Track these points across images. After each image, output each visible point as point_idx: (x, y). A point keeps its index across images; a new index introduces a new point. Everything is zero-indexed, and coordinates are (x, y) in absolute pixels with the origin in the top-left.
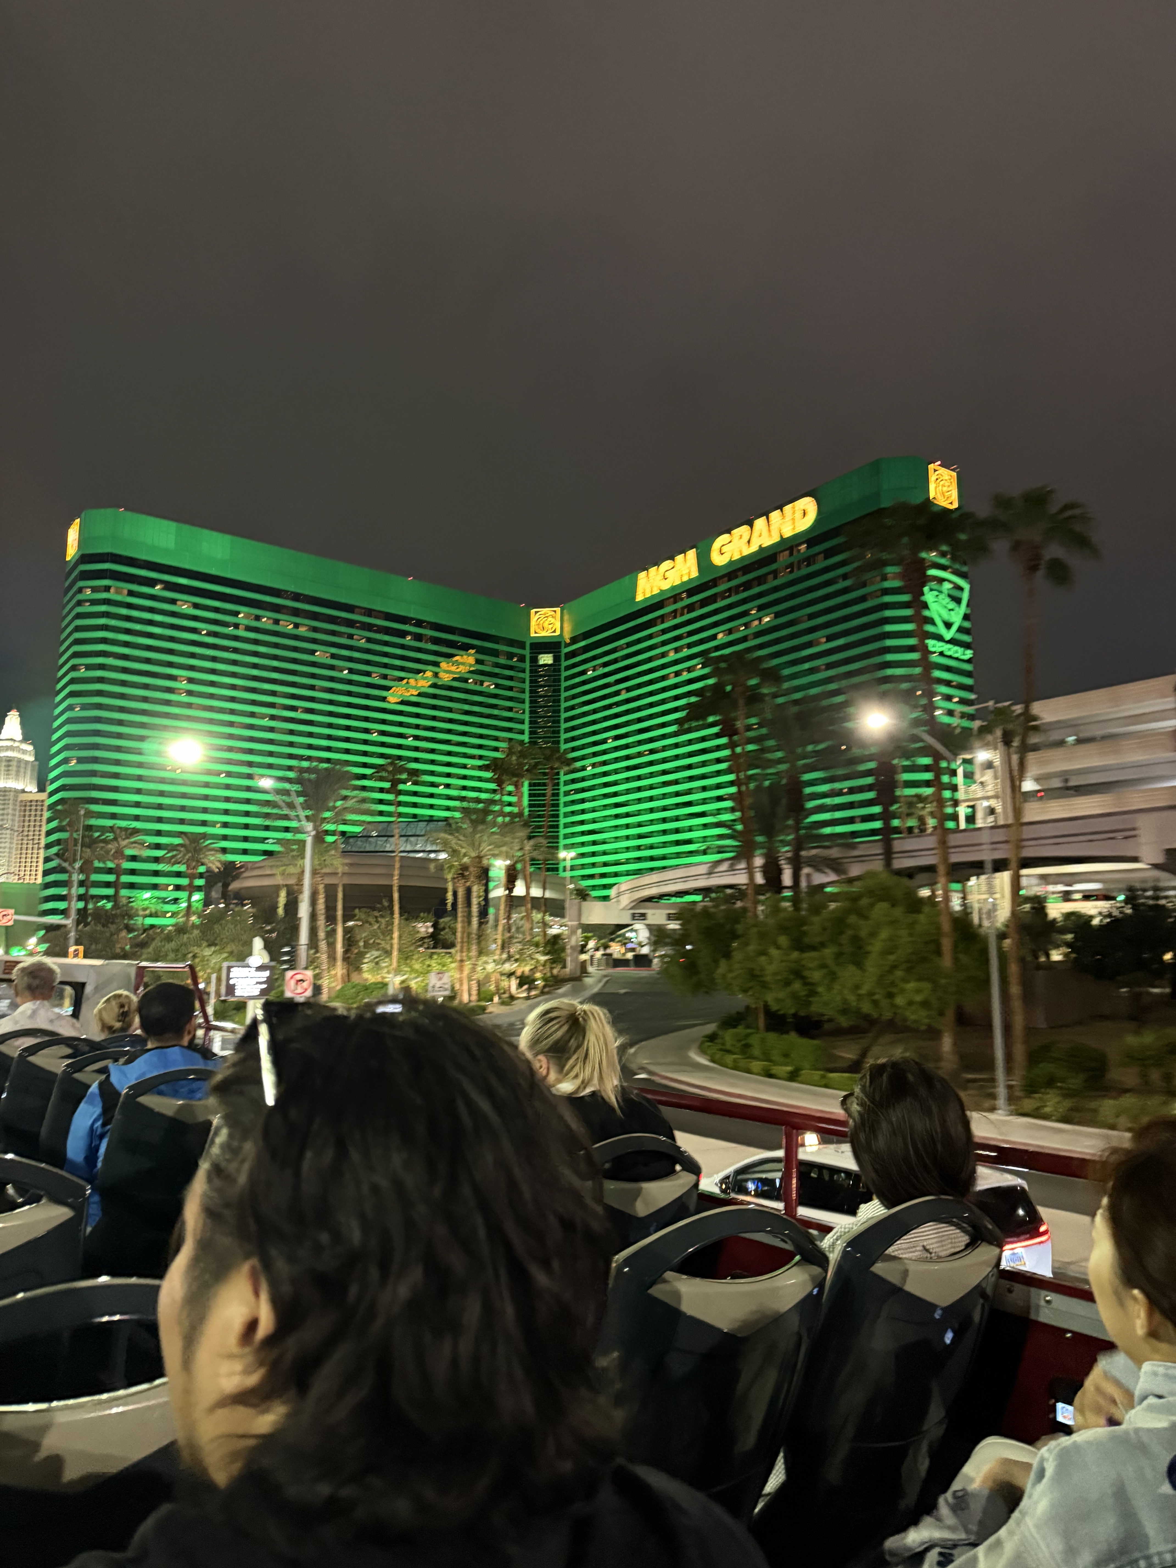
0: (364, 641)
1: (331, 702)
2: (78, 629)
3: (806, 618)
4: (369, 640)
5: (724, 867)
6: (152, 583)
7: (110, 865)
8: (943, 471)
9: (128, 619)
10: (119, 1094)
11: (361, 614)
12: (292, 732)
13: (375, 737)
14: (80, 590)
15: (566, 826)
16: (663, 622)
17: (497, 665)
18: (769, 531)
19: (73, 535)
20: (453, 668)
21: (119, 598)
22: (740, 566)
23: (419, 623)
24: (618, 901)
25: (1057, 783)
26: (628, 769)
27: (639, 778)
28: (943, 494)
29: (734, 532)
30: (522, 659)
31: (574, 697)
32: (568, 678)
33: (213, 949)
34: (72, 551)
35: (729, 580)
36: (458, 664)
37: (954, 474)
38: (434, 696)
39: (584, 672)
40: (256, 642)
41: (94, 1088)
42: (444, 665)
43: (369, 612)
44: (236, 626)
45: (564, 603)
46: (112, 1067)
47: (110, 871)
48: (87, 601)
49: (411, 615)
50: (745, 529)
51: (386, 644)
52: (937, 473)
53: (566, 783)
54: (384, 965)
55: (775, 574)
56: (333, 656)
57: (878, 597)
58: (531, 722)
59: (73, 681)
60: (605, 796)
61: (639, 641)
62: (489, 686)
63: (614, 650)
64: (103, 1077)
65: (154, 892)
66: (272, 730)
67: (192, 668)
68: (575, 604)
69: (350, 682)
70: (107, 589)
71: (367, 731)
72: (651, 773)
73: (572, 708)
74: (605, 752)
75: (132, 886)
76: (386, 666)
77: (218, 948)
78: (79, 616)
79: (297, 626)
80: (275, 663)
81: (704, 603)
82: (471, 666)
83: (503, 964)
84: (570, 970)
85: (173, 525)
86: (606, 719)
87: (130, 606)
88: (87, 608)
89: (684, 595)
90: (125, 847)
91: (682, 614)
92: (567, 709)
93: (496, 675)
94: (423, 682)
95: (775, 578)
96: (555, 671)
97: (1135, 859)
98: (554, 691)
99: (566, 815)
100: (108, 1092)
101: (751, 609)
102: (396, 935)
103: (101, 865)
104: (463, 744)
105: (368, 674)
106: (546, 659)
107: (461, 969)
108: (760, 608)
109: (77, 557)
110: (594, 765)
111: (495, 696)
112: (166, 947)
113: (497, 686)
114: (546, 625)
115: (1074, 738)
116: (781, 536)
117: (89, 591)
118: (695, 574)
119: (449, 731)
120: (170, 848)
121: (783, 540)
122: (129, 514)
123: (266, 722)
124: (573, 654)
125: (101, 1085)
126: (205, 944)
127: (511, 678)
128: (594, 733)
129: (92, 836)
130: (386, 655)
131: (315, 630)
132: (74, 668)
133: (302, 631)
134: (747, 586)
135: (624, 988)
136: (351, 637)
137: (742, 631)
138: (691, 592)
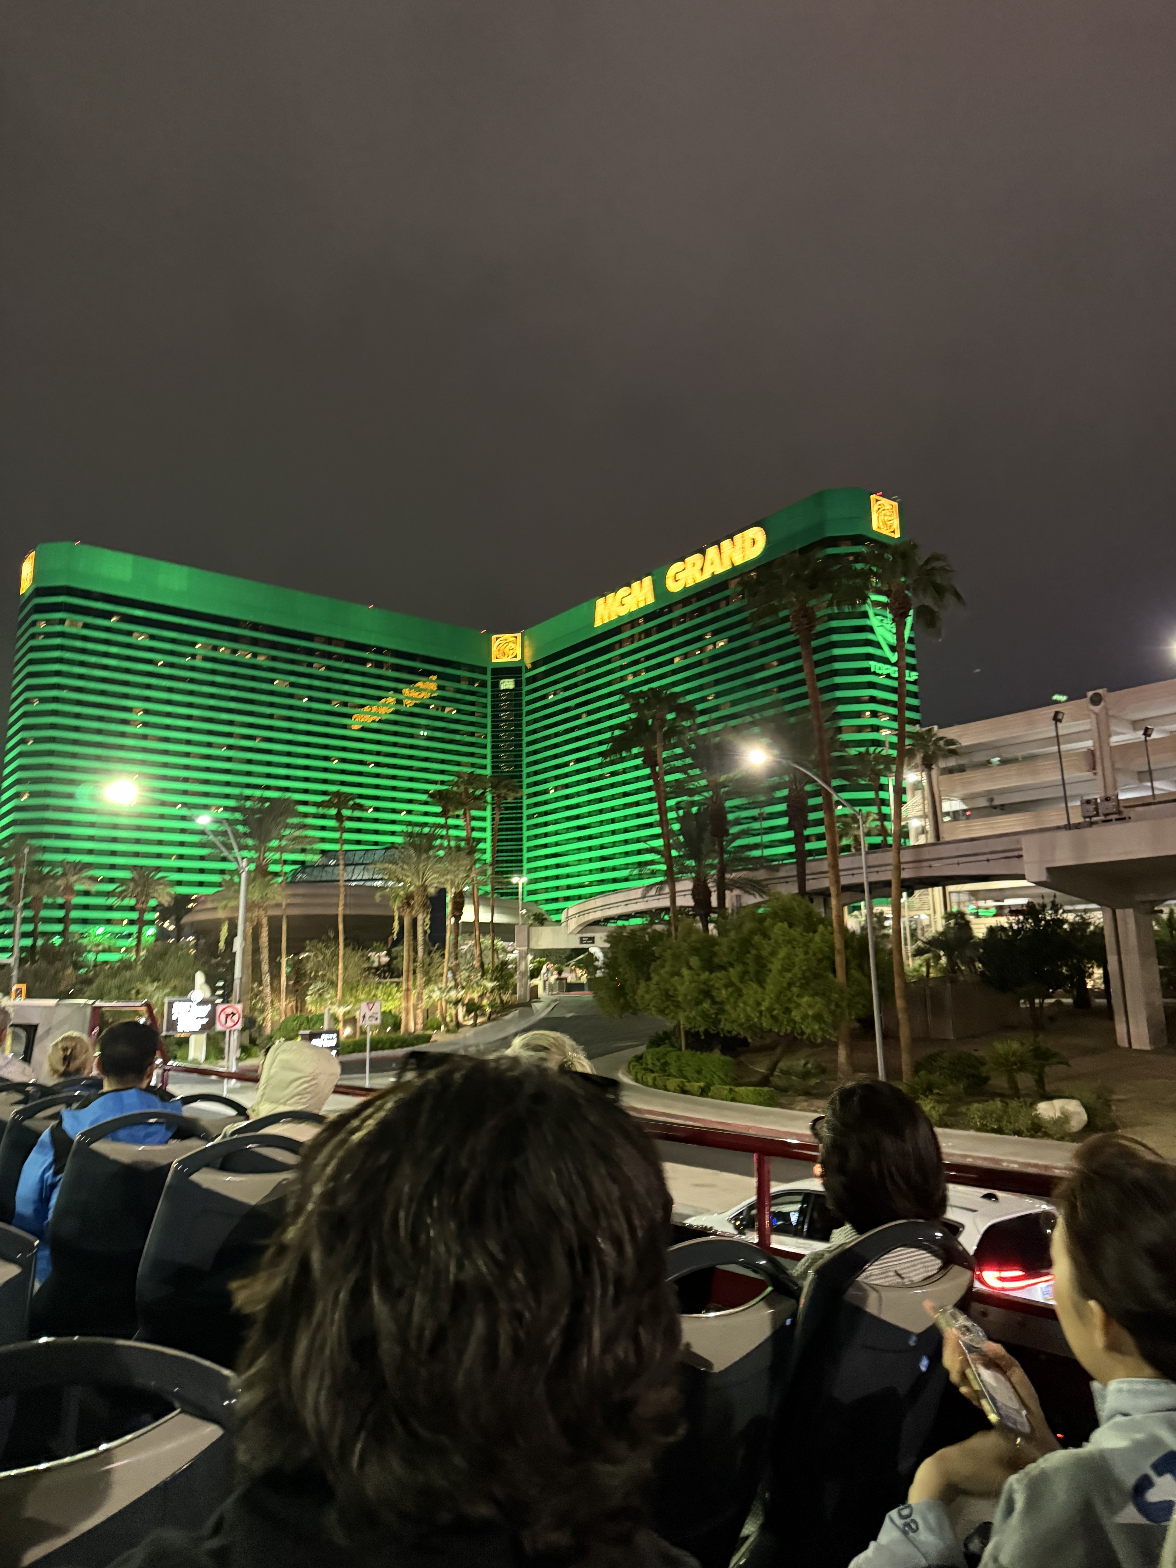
0: (323, 669)
1: (290, 731)
2: (31, 662)
3: (757, 642)
4: (329, 668)
5: (653, 892)
6: (108, 615)
7: (60, 901)
8: (884, 501)
9: (83, 651)
10: (71, 1141)
11: (321, 643)
12: (249, 762)
13: (335, 764)
14: (34, 624)
15: (530, 849)
16: (621, 647)
17: (459, 691)
18: (721, 559)
19: (27, 569)
20: (415, 695)
21: (73, 630)
22: (692, 593)
23: (379, 650)
24: (567, 925)
25: (983, 803)
26: (590, 791)
27: (601, 800)
28: (885, 523)
29: (686, 560)
30: (483, 684)
31: (536, 721)
32: (529, 703)
33: (156, 984)
34: (26, 583)
35: (684, 606)
36: (419, 690)
37: (895, 504)
38: (396, 723)
39: (545, 697)
40: (213, 672)
41: (45, 1136)
42: (406, 691)
43: (329, 641)
44: (194, 656)
45: (525, 629)
46: (66, 1114)
47: (61, 907)
48: (40, 634)
49: (372, 642)
50: (696, 558)
51: (347, 671)
52: (879, 503)
53: (529, 807)
54: (329, 996)
55: (727, 600)
56: (292, 685)
57: (825, 622)
58: (493, 747)
59: (25, 715)
60: (568, 819)
61: (598, 666)
62: (450, 711)
63: (574, 675)
64: (54, 1123)
65: (107, 926)
66: (229, 759)
67: (147, 699)
68: (536, 629)
69: (309, 710)
70: (62, 622)
71: (326, 758)
72: (613, 795)
73: (535, 731)
74: (566, 775)
75: (85, 921)
76: (346, 693)
77: (160, 983)
78: (32, 649)
79: (255, 655)
80: (233, 693)
81: (661, 628)
82: (433, 692)
83: (448, 992)
84: (520, 996)
85: (129, 558)
86: (567, 742)
87: (85, 638)
88: (40, 641)
89: (641, 621)
90: (75, 882)
91: (640, 639)
92: (529, 733)
93: (457, 701)
94: (385, 708)
95: (728, 604)
96: (516, 695)
97: (1022, 877)
98: (516, 716)
99: (529, 839)
100: (60, 1140)
101: (706, 634)
102: (341, 965)
103: (50, 901)
104: (425, 770)
105: (328, 702)
106: (507, 684)
107: (407, 997)
108: (715, 633)
109: (30, 591)
110: (556, 789)
111: (457, 721)
112: (110, 983)
113: (459, 711)
114: (507, 650)
115: (998, 759)
116: (733, 564)
117: (43, 625)
118: (651, 600)
119: (411, 757)
120: (123, 882)
121: (734, 568)
122: (87, 548)
123: (223, 752)
124: (534, 679)
125: (52, 1131)
126: (148, 979)
127: (472, 703)
128: (556, 756)
129: (41, 871)
130: (346, 682)
131: (274, 659)
132: (27, 701)
133: (260, 660)
134: (701, 611)
135: (571, 1012)
136: (310, 665)
137: (698, 656)
138: (648, 617)
